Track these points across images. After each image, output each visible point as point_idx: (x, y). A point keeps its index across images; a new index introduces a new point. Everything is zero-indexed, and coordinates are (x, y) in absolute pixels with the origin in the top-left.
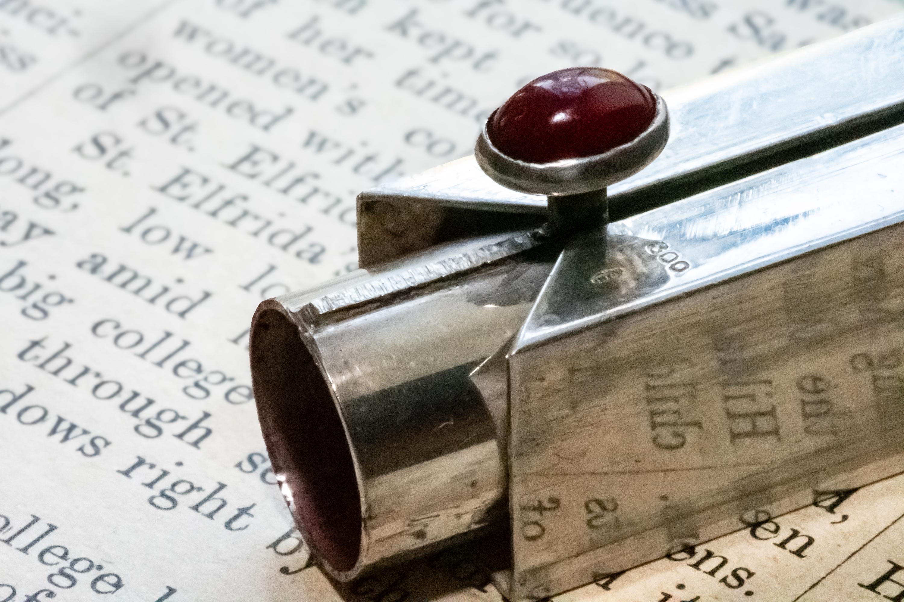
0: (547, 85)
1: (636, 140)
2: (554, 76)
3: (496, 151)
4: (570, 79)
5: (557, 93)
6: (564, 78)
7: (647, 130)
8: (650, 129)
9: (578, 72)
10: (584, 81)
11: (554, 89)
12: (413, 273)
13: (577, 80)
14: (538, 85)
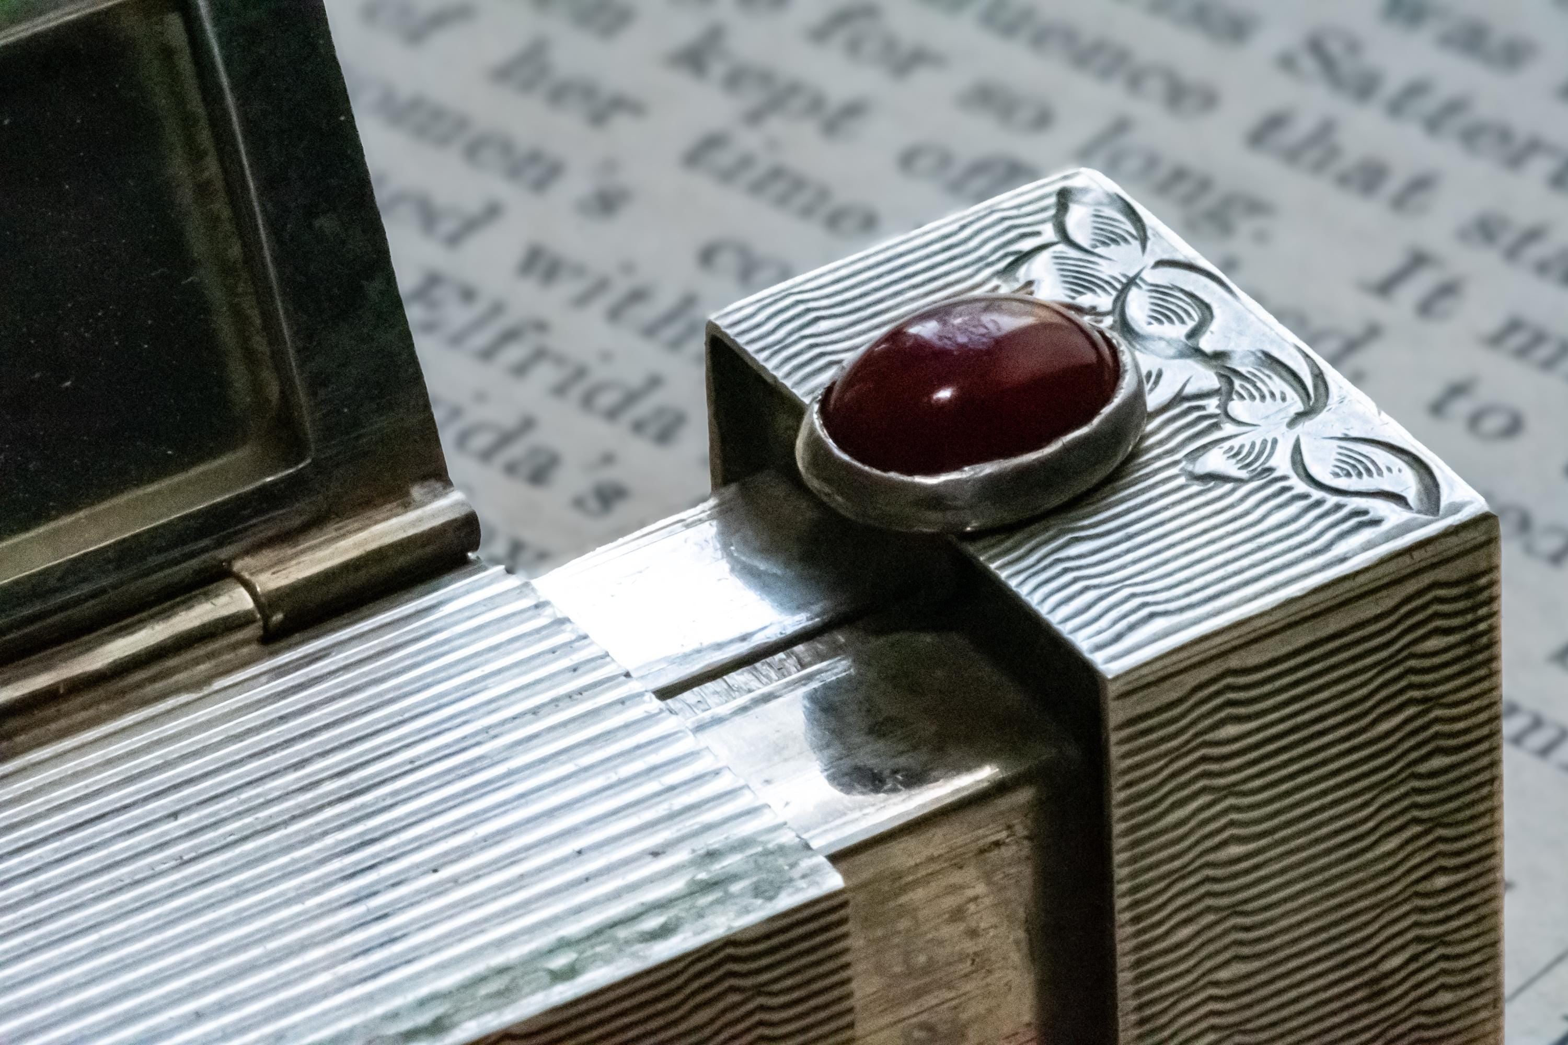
0: (927, 330)
1: (1096, 421)
2: (938, 313)
3: (846, 457)
4: (967, 318)
5: (948, 344)
6: (955, 317)
7: (1112, 402)
8: (1117, 401)
9: (983, 304)
10: (994, 322)
11: (941, 338)
12: (702, 694)
13: (979, 320)
14: (913, 330)
